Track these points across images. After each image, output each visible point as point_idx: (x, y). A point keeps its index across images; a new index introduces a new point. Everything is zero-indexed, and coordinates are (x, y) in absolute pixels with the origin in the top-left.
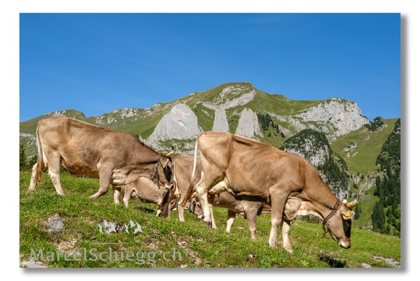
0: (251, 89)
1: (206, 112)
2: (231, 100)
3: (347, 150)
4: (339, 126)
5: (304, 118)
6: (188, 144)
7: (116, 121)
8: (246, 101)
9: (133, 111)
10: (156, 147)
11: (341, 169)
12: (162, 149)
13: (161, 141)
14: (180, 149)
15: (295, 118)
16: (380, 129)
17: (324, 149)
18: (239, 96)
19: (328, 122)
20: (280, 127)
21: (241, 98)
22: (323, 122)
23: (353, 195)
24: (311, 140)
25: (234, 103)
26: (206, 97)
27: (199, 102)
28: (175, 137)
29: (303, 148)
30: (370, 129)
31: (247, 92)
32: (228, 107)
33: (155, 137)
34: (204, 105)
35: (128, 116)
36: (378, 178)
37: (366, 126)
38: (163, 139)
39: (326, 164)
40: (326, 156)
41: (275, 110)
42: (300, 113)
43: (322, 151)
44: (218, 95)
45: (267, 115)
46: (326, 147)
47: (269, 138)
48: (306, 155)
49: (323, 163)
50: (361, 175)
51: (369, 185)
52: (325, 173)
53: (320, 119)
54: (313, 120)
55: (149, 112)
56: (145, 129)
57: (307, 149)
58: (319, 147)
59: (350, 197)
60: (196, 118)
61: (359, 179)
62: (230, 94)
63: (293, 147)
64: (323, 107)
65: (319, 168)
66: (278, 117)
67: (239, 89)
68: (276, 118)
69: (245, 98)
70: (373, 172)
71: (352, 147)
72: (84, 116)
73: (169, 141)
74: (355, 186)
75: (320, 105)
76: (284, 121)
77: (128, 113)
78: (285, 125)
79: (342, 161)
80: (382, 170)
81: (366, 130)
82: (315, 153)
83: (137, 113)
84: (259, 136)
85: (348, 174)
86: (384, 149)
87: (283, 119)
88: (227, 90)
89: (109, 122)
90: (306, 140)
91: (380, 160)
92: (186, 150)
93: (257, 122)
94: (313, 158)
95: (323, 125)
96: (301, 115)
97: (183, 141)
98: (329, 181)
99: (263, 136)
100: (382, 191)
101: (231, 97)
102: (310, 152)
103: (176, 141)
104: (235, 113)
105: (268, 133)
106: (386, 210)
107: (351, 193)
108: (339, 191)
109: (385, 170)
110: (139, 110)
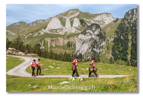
0: (78, 11)
1: (64, 20)
2: (72, 15)
3: (107, 29)
4: (106, 22)
5: (95, 20)
6: (58, 30)
7: (36, 24)
8: (76, 15)
9: (41, 21)
10: (48, 32)
11: (104, 35)
12: (50, 32)
13: (49, 30)
14: (56, 32)
15: (92, 20)
16: (118, 22)
17: (99, 29)
18: (74, 13)
19: (102, 20)
20: (87, 23)
21: (75, 14)
22: (101, 21)
23: (107, 43)
24: (95, 26)
25: (73, 16)
26: (64, 15)
27: (62, 16)
28: (54, 28)
29: (92, 29)
30: (115, 22)
31: (77, 12)
32: (71, 18)
33: (48, 29)
34: (63, 17)
35: (40, 22)
36: (115, 37)
37: (114, 21)
38: (50, 29)
39: (99, 34)
40: (99, 32)
41: (86, 17)
42: (93, 18)
43: (98, 30)
44: (67, 14)
45: (83, 19)
46: (99, 28)
47: (83, 27)
48: (93, 31)
49: (98, 34)
50: (110, 37)
51: (112, 39)
52: (98, 37)
53: (100, 20)
54: (98, 20)
55: (47, 20)
56: (45, 26)
57: (93, 29)
58: (97, 29)
59: (106, 43)
60: (60, 22)
61: (109, 38)
62: (71, 13)
63: (89, 29)
64: (101, 16)
65: (97, 35)
66: (87, 20)
67: (75, 11)
68: (86, 20)
69: (76, 14)
70: (113, 36)
71: (109, 28)
72: (26, 23)
73: (52, 30)
74: (108, 40)
75: (100, 15)
76: (89, 21)
77: (40, 21)
78: (89, 22)
79: (104, 33)
80: (116, 35)
81: (113, 22)
82: (96, 31)
83: (43, 21)
84: (80, 26)
85: (106, 37)
86: (118, 28)
87: (88, 20)
88: (71, 12)
89: (34, 25)
90: (93, 27)
91: (116, 32)
92: (57, 32)
93: (79, 22)
94: (95, 32)
95: (101, 22)
96: (94, 19)
97: (57, 29)
98: (100, 39)
99: (81, 26)
100: (115, 41)
101: (72, 14)
102: (94, 30)
103: (54, 29)
104: (73, 19)
105: (83, 25)
106: (116, 47)
107: (106, 42)
108: (103, 42)
109: (117, 35)
110: (44, 20)
